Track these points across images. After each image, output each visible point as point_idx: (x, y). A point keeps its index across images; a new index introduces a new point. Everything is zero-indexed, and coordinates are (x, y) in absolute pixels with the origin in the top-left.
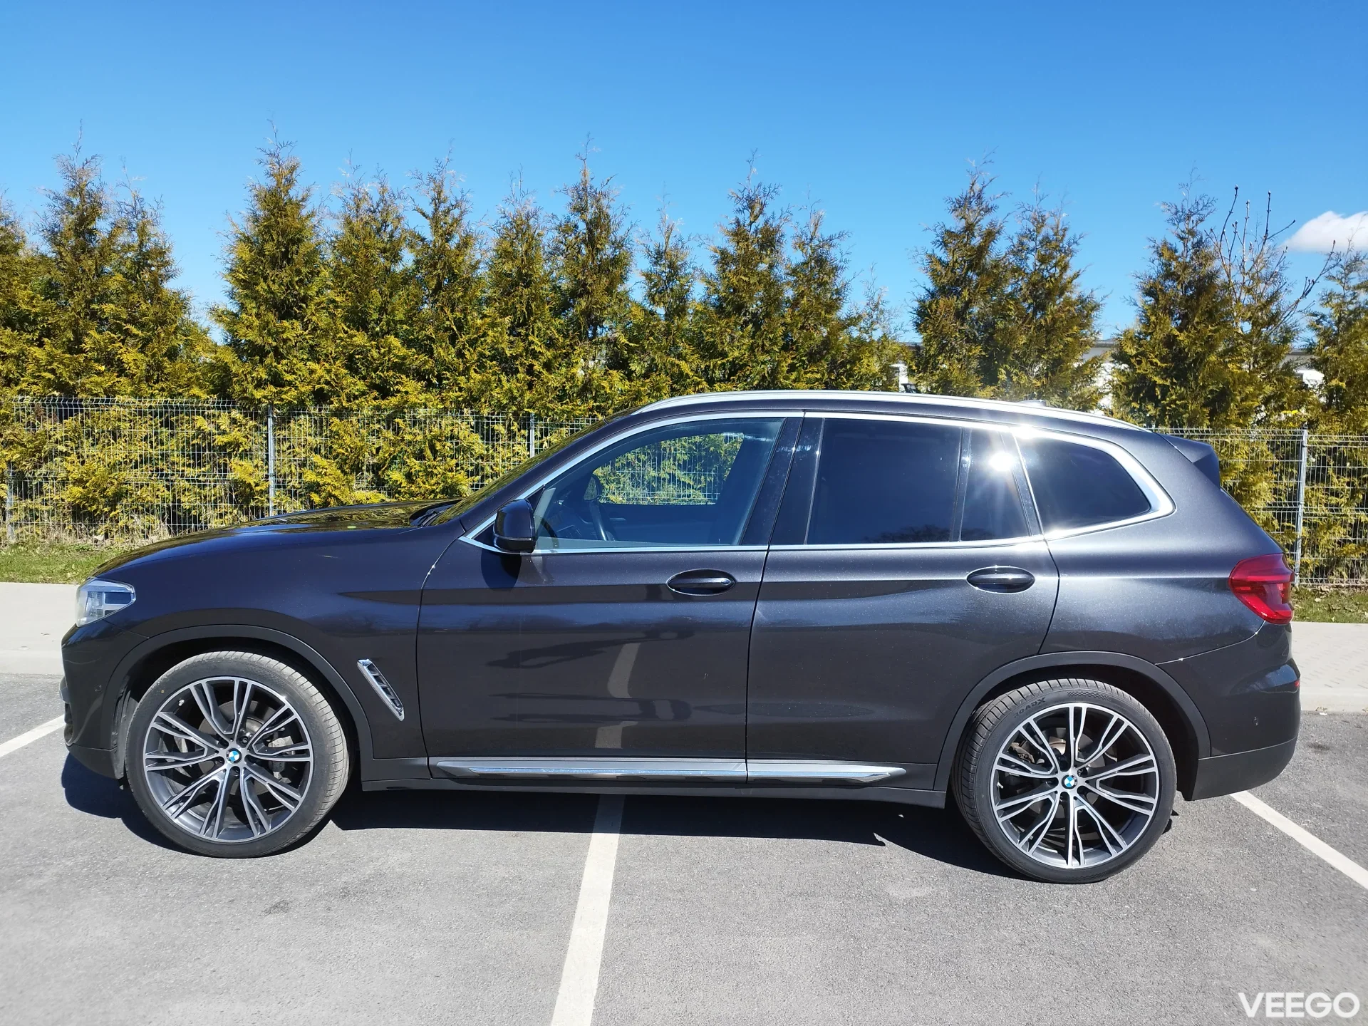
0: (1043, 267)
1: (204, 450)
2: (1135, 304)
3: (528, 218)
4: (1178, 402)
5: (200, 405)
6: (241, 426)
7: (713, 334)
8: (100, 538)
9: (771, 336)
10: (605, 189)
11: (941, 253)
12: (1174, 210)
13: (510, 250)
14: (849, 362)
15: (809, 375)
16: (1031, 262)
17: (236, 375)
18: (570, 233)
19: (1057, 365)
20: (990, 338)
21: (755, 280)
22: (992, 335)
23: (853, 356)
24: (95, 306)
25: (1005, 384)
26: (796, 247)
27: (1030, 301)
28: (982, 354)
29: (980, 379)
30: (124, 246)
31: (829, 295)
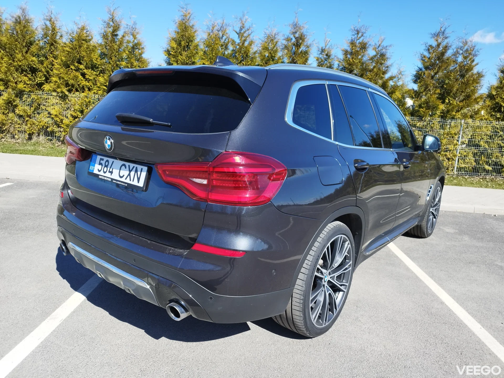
0: (465, 60)
2: (496, 76)
3: (275, 35)
10: (303, 25)
11: (426, 54)
13: (267, 47)
16: (460, 59)
18: (290, 41)
19: (468, 97)
20: (442, 87)
21: (358, 61)
22: (443, 85)
23: (392, 91)
24: (118, 63)
25: (447, 104)
26: (373, 50)
27: (458, 73)
28: (440, 92)
29: (441, 101)
30: (128, 40)
31: (384, 68)
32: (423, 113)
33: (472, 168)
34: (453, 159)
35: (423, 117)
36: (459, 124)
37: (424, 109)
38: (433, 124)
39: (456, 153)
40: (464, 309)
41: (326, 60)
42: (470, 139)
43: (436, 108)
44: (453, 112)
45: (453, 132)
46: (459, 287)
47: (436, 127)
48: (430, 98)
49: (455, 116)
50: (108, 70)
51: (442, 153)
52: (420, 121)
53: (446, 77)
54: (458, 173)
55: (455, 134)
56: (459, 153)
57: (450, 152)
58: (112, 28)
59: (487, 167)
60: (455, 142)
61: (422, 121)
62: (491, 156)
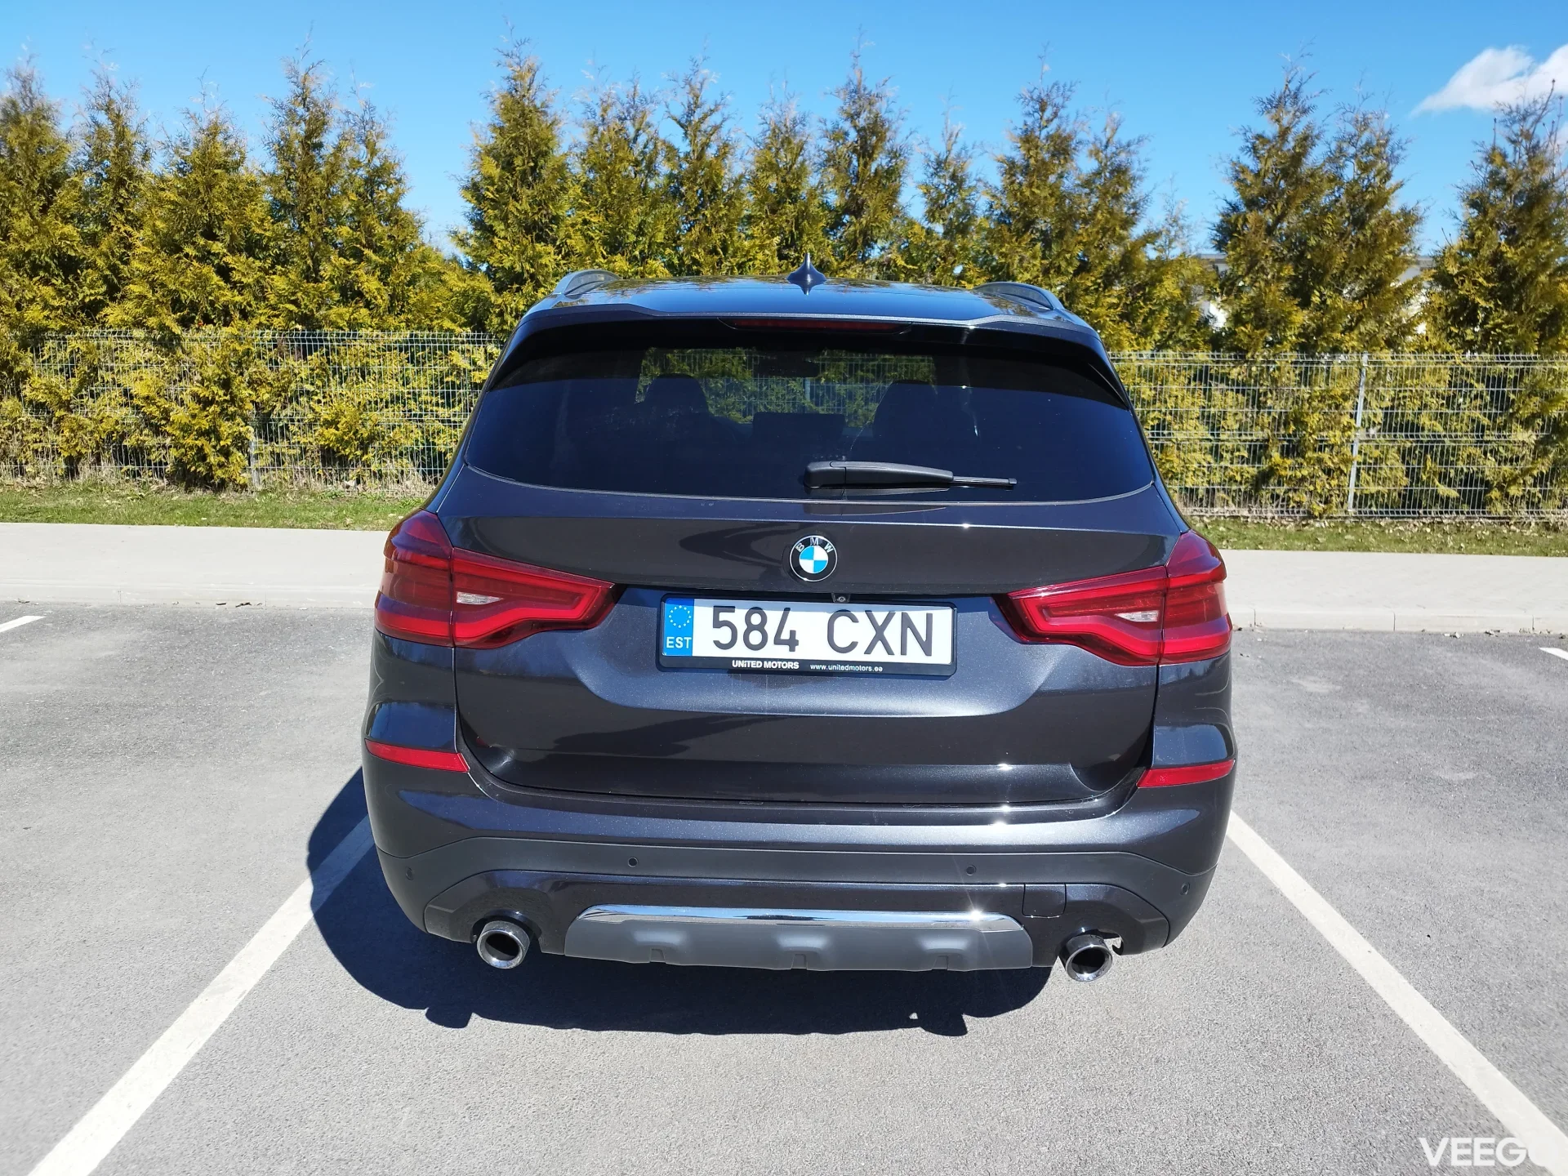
0: (1363, 176)
1: (459, 389)
2: (1456, 217)
4: (1504, 326)
5: (454, 338)
7: (1002, 254)
8: (352, 483)
9: (1068, 256)
10: (879, 91)
11: (1248, 161)
13: (774, 161)
14: (1147, 284)
15: (1108, 299)
16: (1350, 172)
17: (494, 306)
18: (841, 141)
19: (1377, 286)
20: (1301, 257)
21: (1045, 193)
22: (1302, 254)
23: (1152, 278)
24: (327, 229)
25: (1318, 308)
26: (1091, 155)
27: (1346, 215)
28: (1293, 274)
29: (1296, 302)
30: (352, 160)
31: (1125, 209)
32: (1246, 341)
33: (1400, 494)
34: (1342, 472)
35: (1247, 352)
36: (1354, 367)
37: (1249, 326)
38: (1279, 369)
39: (1349, 454)
40: (1332, 903)
42: (1387, 408)
43: (1285, 321)
44: (1333, 331)
45: (1339, 391)
46: (1325, 844)
47: (1288, 379)
48: (1265, 293)
49: (1342, 342)
50: (298, 253)
51: (1310, 454)
52: (1240, 363)
53: (1309, 228)
54: (1360, 512)
55: (1345, 398)
56: (1360, 452)
57: (1331, 450)
58: (303, 126)
59: (1443, 490)
60: (1345, 420)
61: (1247, 362)
62: (1453, 455)
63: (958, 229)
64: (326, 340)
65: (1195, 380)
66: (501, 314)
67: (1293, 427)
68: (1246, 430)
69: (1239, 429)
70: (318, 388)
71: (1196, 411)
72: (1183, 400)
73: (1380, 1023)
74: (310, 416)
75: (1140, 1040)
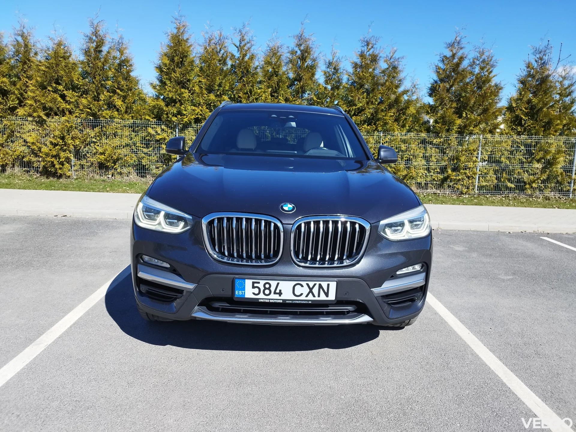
0: (482, 71)
1: (151, 141)
2: (515, 87)
3: (278, 48)
4: (531, 126)
5: (149, 123)
6: (165, 132)
7: (352, 96)
8: (110, 176)
9: (376, 98)
10: (309, 37)
11: (441, 65)
12: (535, 50)
13: (270, 61)
14: (404, 109)
15: (390, 114)
16: (477, 70)
17: (165, 111)
18: (294, 54)
19: (485, 111)
20: (459, 100)
21: (368, 75)
22: (460, 99)
23: (406, 106)
24: (103, 82)
25: (464, 119)
26: (385, 62)
27: (476, 85)
28: (456, 106)
29: (457, 116)
30: (114, 57)
31: (396, 82)
32: (439, 129)
33: (494, 186)
34: (473, 177)
35: (439, 133)
36: (477, 140)
37: (440, 124)
38: (451, 140)
39: (476, 171)
40: (457, 317)
41: (334, 74)
42: (489, 155)
43: (453, 123)
44: (470, 127)
45: (472, 148)
46: (456, 299)
47: (454, 143)
48: (446, 112)
49: (473, 131)
50: (91, 90)
51: (462, 171)
52: (437, 137)
53: (462, 90)
54: (480, 192)
55: (474, 151)
56: (480, 171)
57: (469, 170)
58: (95, 43)
59: (509, 185)
60: (474, 159)
61: (439, 137)
62: (513, 172)
63: (336, 88)
64: (101, 123)
65: (421, 143)
66: (167, 114)
67: (456, 161)
68: (439, 162)
69: (437, 162)
70: (98, 140)
71: (421, 155)
72: (416, 150)
73: (470, 356)
74: (95, 151)
75: (382, 361)
